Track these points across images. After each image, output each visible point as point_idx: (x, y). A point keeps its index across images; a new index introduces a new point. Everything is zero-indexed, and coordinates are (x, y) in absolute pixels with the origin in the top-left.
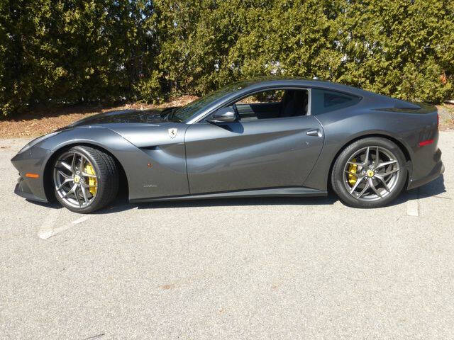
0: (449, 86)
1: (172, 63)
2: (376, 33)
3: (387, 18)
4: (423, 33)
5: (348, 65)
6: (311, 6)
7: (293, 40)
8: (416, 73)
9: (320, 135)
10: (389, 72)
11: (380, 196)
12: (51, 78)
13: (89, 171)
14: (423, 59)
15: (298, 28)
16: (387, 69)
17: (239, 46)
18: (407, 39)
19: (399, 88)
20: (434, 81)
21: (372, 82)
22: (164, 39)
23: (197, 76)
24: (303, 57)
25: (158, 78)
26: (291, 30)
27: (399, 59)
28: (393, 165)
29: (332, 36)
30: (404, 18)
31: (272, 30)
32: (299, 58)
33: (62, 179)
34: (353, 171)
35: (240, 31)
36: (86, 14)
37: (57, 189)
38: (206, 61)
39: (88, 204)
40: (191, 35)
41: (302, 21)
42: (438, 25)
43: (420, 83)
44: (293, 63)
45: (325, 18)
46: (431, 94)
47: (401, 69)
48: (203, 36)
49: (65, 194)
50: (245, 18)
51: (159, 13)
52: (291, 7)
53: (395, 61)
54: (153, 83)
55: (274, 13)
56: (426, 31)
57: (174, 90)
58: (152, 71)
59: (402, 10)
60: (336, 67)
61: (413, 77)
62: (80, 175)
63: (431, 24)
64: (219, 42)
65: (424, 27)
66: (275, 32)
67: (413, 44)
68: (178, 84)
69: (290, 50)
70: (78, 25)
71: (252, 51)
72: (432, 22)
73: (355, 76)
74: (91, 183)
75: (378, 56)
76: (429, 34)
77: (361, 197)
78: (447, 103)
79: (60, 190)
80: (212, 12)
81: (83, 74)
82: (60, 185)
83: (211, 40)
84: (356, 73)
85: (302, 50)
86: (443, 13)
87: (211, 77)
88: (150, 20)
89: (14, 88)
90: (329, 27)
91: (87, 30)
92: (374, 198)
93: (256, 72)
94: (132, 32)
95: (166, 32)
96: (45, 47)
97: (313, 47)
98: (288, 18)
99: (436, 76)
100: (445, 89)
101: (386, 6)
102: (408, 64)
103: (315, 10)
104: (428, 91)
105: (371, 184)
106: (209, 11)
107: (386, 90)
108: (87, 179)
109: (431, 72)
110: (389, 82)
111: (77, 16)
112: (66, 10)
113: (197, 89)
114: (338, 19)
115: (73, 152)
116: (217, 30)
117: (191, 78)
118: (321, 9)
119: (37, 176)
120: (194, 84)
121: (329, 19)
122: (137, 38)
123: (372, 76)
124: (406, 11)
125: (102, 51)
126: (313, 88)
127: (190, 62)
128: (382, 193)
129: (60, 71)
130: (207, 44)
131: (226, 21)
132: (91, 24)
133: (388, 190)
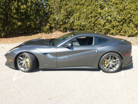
0: (137, 31)
1: (53, 21)
2: (115, 15)
3: (119, 10)
4: (129, 15)
5: (106, 24)
6: (96, 6)
7: (90, 15)
8: (127, 27)
9: (96, 51)
10: (119, 26)
11: (113, 70)
12: (17, 26)
13: (28, 60)
14: (129, 23)
15: (92, 12)
16: (118, 25)
17: (73, 17)
18: (124, 17)
19: (121, 31)
20: (132, 30)
21: (113, 29)
22: (51, 14)
23: (61, 25)
24: (93, 21)
25: (49, 26)
26: (89, 13)
27: (122, 23)
28: (118, 61)
29: (102, 15)
30: (124, 10)
31: (84, 12)
32: (92, 21)
33: (20, 62)
34: (106, 62)
35: (74, 12)
36: (28, 6)
37: (18, 65)
38: (64, 21)
39: (27, 70)
40: (59, 13)
41: (93, 10)
42: (134, 13)
43: (128, 30)
44: (90, 23)
45: (100, 9)
46: (131, 33)
47: (122, 26)
48: (63, 14)
49: (20, 66)
50: (76, 9)
51: (50, 6)
52: (90, 6)
53: (120, 23)
54: (47, 27)
55: (85, 7)
56: (130, 14)
57: (54, 29)
58: (47, 24)
59: (123, 8)
60: (103, 24)
61: (126, 28)
62: (25, 61)
63: (132, 13)
64: (67, 15)
65: (130, 13)
66: (85, 13)
67: (126, 18)
68: (55, 27)
69: (89, 18)
70: (25, 9)
71: (78, 18)
72: (132, 12)
73: (108, 27)
74: (28, 63)
75: (115, 21)
76: (131, 15)
77: (108, 70)
78: (136, 36)
79: (19, 65)
80: (66, 6)
81: (26, 24)
82: (19, 64)
83: (65, 15)
84: (109, 26)
85: (93, 19)
86: (136, 9)
87: (65, 26)
88: (47, 8)
89: (5, 28)
90: (101, 12)
91: (28, 11)
92: (112, 70)
93: (79, 25)
94: (41, 12)
95: (52, 12)
96: (15, 16)
97: (96, 18)
98: (89, 9)
99: (133, 28)
100: (135, 32)
101: (118, 6)
102: (124, 24)
103: (97, 7)
104: (130, 33)
105: (111, 66)
106: (65, 6)
107: (118, 32)
108: (27, 62)
109: (131, 27)
110: (119, 29)
111: (25, 7)
112: (21, 5)
113: (60, 29)
114: (104, 10)
115: (23, 54)
116: (67, 12)
117: (59, 26)
118: (99, 6)
119: (12, 61)
120: (59, 28)
121: (101, 9)
122: (43, 14)
123: (113, 27)
124: (124, 8)
125: (32, 17)
126: (95, 37)
127: (59, 21)
128: (114, 69)
129: (19, 23)
130: (64, 16)
131: (70, 9)
132: (29, 9)
133: (116, 68)
